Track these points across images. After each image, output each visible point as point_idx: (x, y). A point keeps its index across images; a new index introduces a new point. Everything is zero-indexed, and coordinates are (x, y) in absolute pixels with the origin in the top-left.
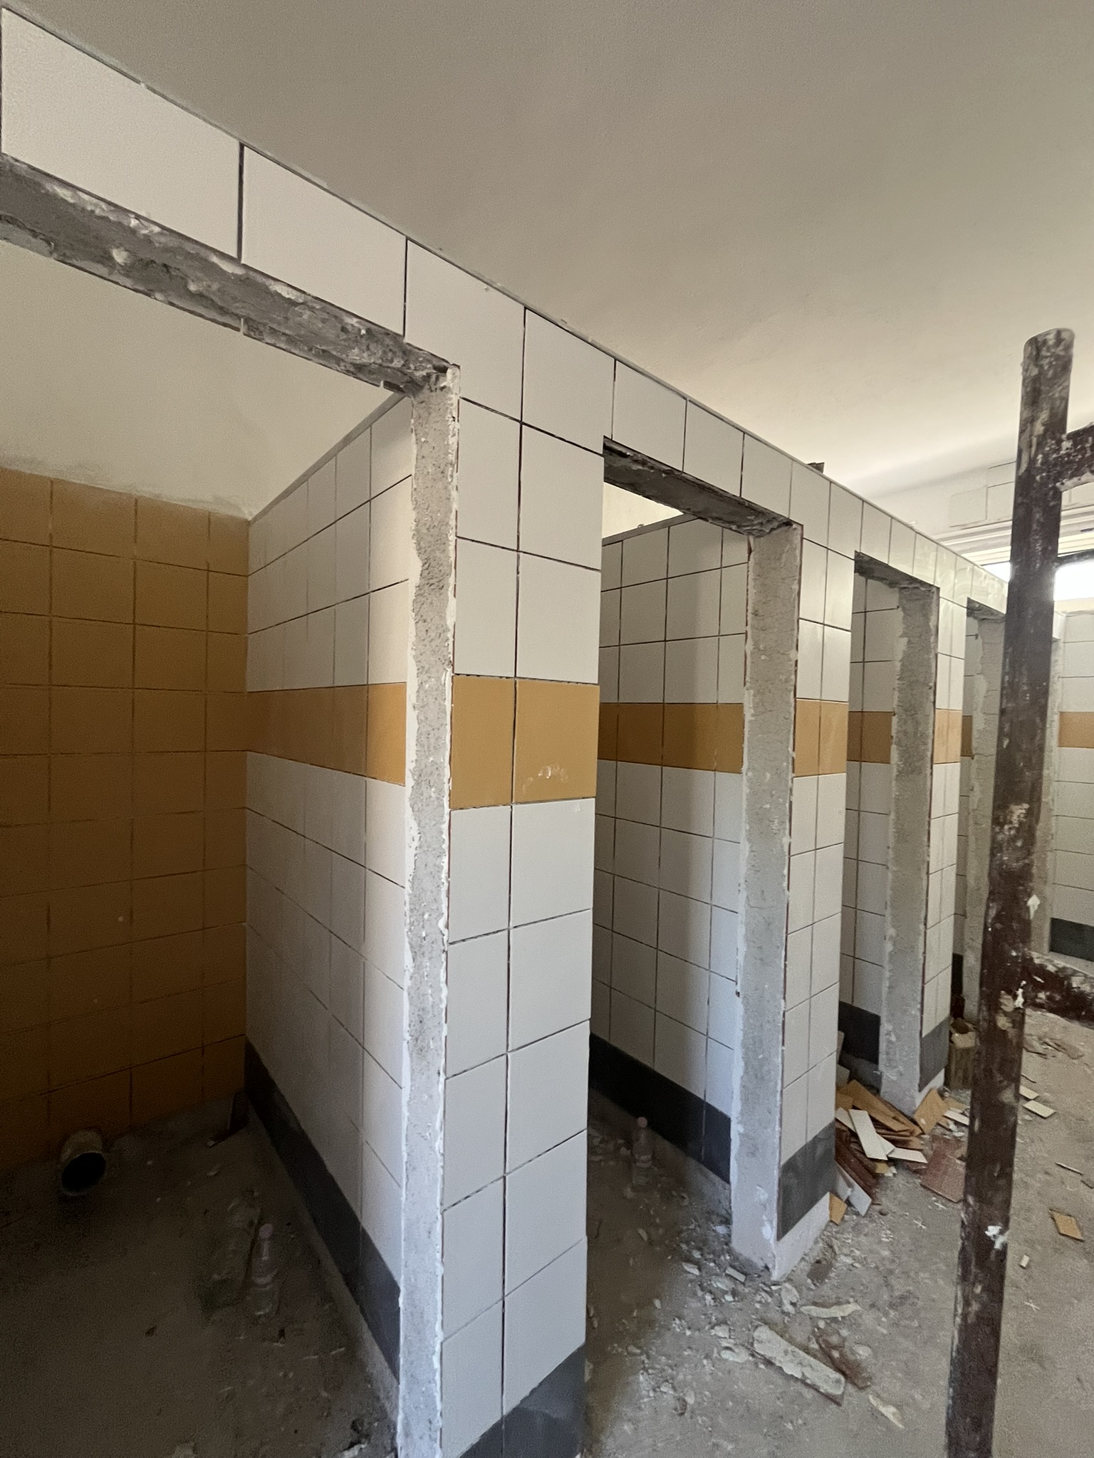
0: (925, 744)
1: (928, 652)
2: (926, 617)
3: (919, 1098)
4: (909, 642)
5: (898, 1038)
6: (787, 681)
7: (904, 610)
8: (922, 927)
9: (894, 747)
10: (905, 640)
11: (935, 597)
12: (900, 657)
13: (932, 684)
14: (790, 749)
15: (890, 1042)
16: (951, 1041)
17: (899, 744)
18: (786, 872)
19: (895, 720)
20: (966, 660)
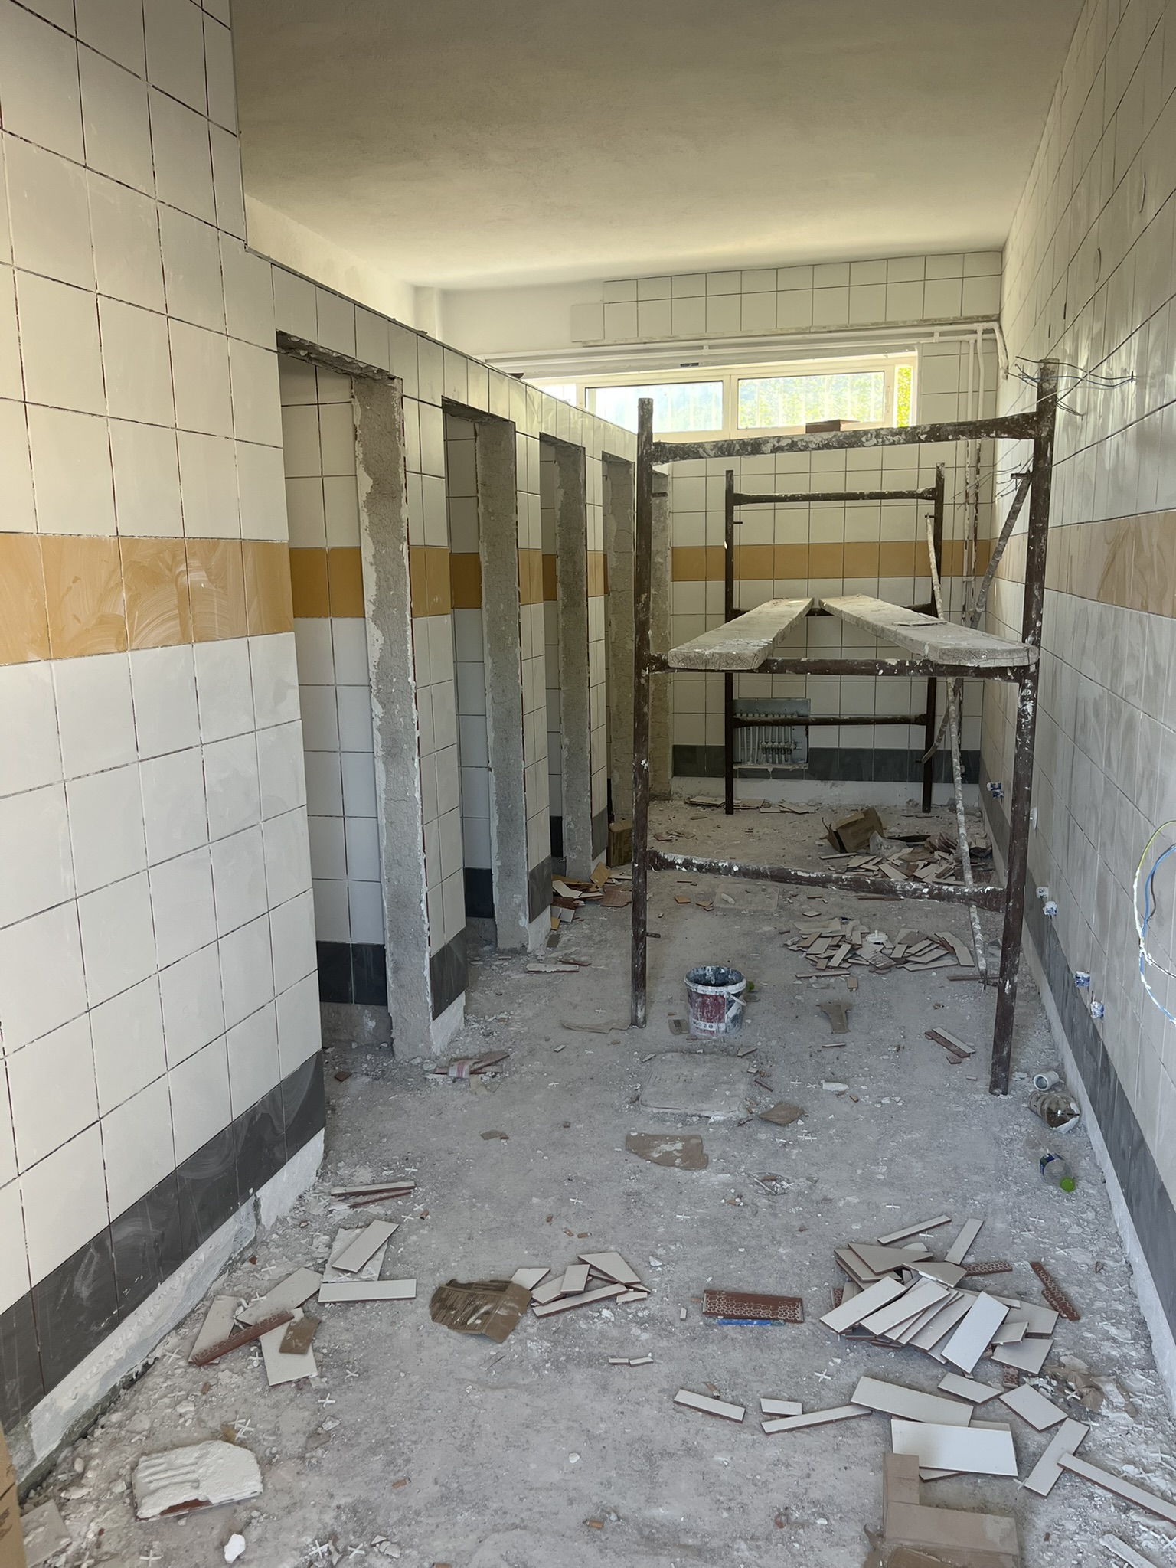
0: (582, 581)
1: (580, 503)
2: (577, 472)
3: (593, 866)
4: (565, 493)
5: (576, 826)
6: (511, 536)
7: (560, 464)
8: (588, 730)
9: (559, 585)
10: (562, 491)
11: (582, 455)
12: (559, 506)
13: (584, 530)
14: (517, 586)
15: (570, 830)
16: (609, 829)
17: (562, 583)
18: (519, 672)
19: (558, 562)
20: (604, 506)
